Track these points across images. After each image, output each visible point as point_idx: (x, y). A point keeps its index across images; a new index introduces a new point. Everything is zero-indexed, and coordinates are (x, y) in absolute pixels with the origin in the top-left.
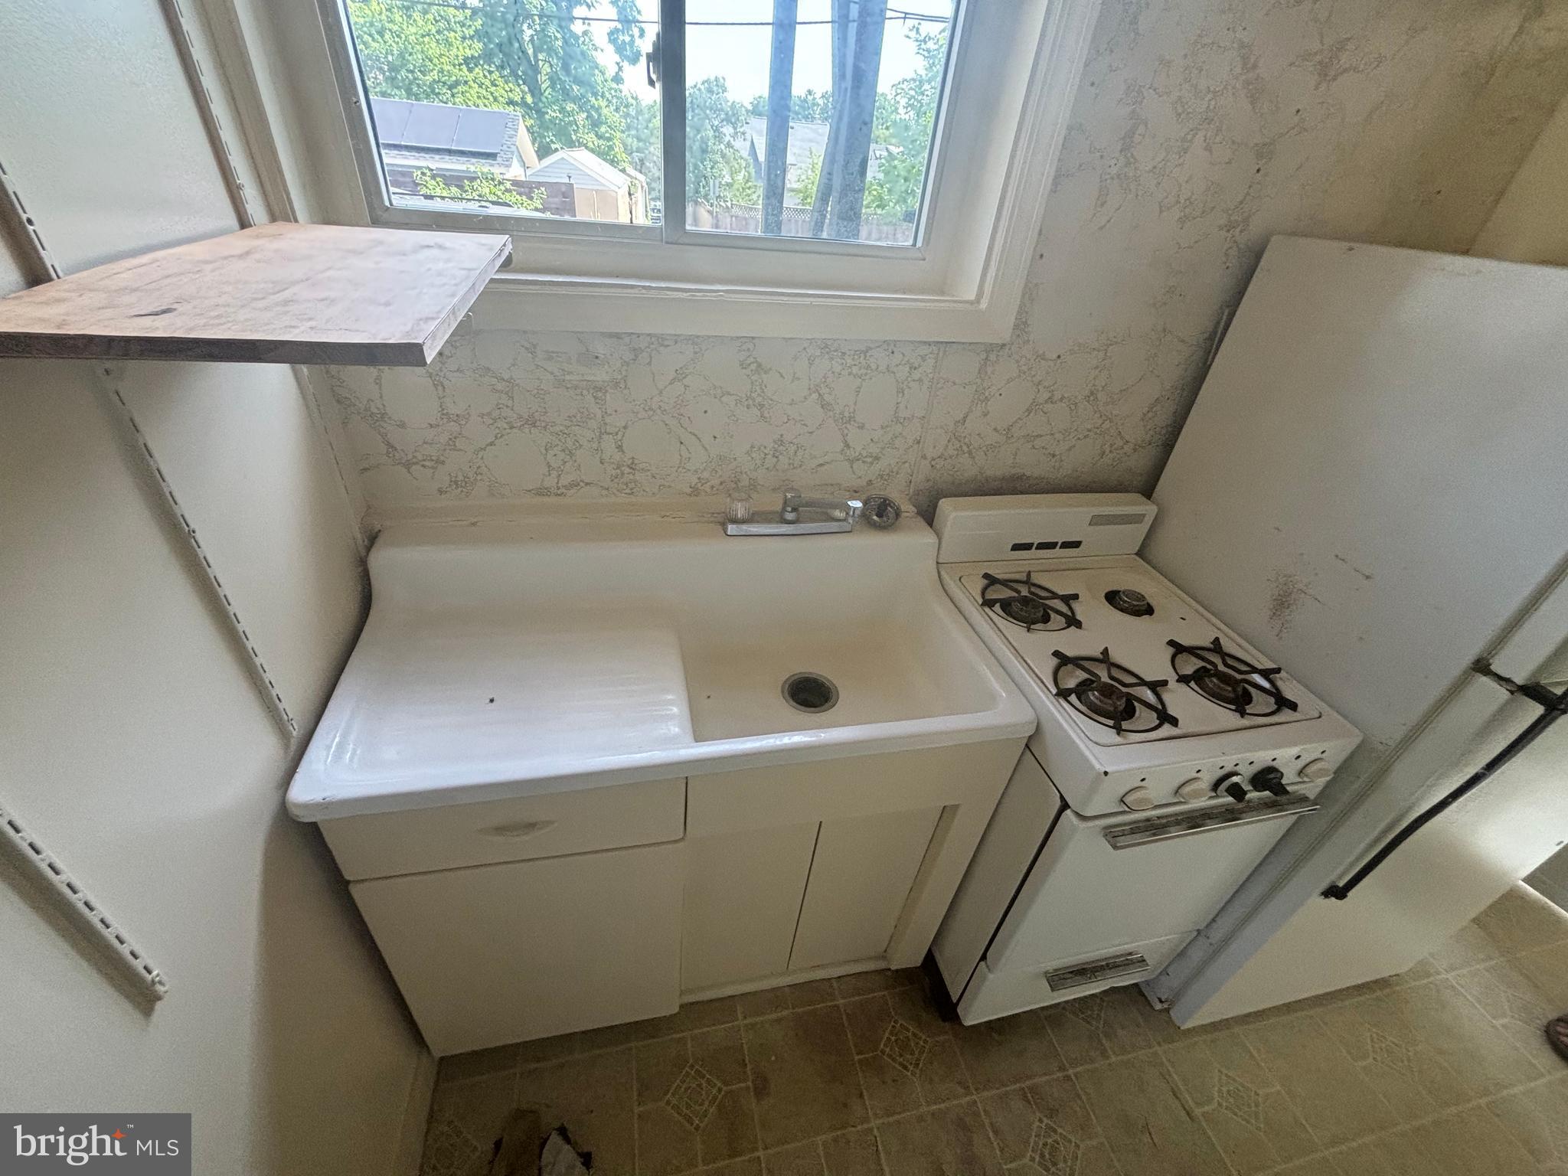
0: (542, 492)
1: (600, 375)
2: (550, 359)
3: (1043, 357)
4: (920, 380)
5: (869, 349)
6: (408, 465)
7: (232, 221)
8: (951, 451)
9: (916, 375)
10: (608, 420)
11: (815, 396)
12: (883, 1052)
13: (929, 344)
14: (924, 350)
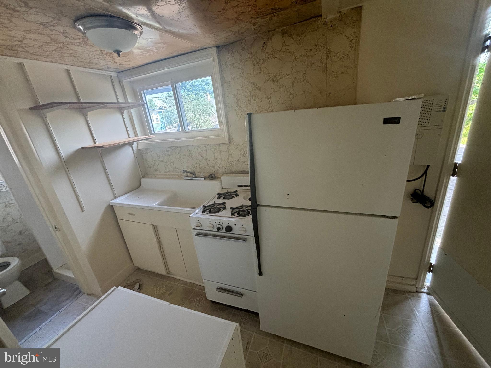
0: (165, 172)
1: (169, 153)
2: (163, 151)
3: (239, 145)
4: (217, 151)
5: (206, 146)
6: (150, 168)
7: (128, 137)
8: (228, 165)
9: (216, 150)
10: (171, 160)
11: (200, 155)
12: (194, 300)
13: (216, 144)
14: (215, 146)
